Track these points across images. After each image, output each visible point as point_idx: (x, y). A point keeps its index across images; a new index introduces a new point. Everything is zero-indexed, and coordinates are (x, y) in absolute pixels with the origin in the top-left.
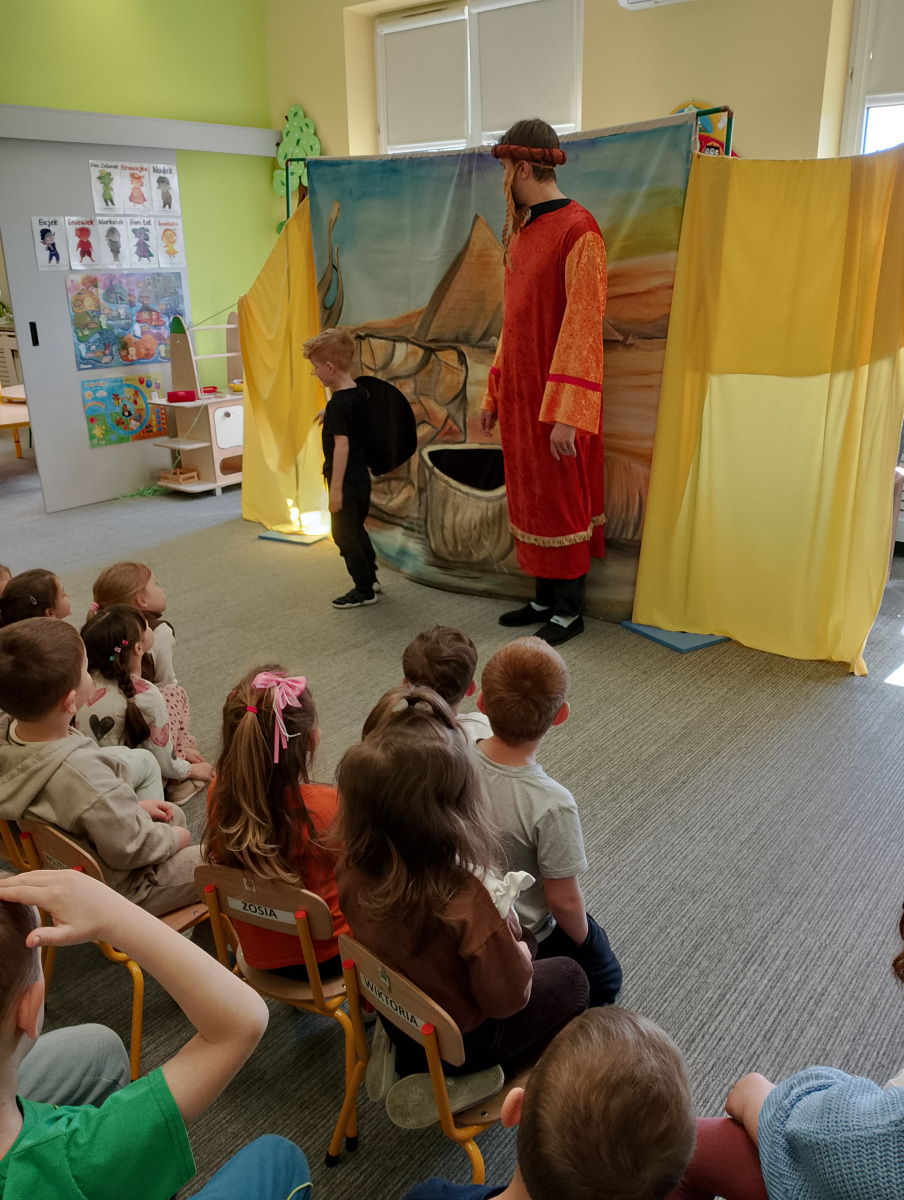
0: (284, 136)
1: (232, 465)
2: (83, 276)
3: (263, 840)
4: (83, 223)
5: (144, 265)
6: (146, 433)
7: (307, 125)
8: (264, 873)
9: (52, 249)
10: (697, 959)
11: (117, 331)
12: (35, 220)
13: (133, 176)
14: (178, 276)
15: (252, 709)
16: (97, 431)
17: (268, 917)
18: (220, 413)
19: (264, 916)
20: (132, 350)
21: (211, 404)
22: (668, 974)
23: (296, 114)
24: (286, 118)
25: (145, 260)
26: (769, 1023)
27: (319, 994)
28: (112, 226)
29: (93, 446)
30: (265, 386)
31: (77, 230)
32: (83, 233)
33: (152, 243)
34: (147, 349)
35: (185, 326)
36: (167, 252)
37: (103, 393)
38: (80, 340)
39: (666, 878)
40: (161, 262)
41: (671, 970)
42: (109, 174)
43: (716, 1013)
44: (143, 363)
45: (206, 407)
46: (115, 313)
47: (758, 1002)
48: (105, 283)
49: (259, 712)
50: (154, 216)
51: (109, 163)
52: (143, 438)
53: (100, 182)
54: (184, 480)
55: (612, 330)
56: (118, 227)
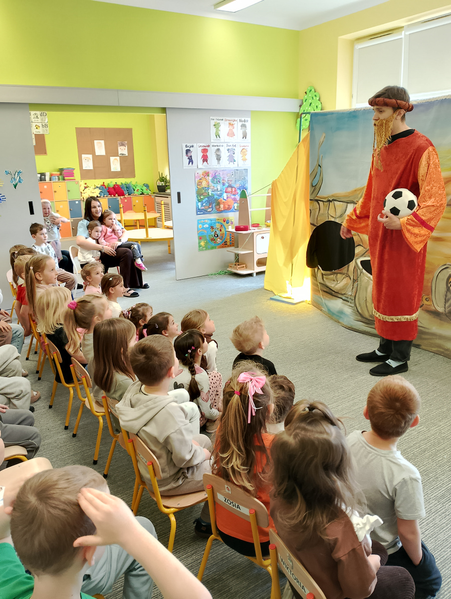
0: (304, 101)
1: (262, 262)
2: (203, 171)
4: (205, 147)
5: (232, 166)
6: (225, 245)
7: (316, 96)
9: (190, 158)
11: (215, 197)
12: (184, 145)
13: (230, 124)
14: (246, 170)
15: (237, 393)
16: (202, 243)
18: (260, 236)
19: (234, 507)
20: (222, 206)
21: (255, 232)
23: (311, 91)
24: (306, 92)
25: (232, 163)
28: (218, 147)
29: (200, 250)
30: (281, 224)
31: (202, 150)
32: (205, 151)
33: (236, 157)
34: (229, 206)
35: (247, 195)
36: (242, 159)
37: (206, 226)
38: (199, 201)
40: (240, 164)
42: (219, 123)
44: (226, 212)
45: (253, 233)
46: (216, 188)
48: (212, 175)
49: (241, 395)
50: (238, 143)
51: (220, 118)
52: (223, 247)
53: (214, 127)
54: (239, 268)
56: (220, 148)
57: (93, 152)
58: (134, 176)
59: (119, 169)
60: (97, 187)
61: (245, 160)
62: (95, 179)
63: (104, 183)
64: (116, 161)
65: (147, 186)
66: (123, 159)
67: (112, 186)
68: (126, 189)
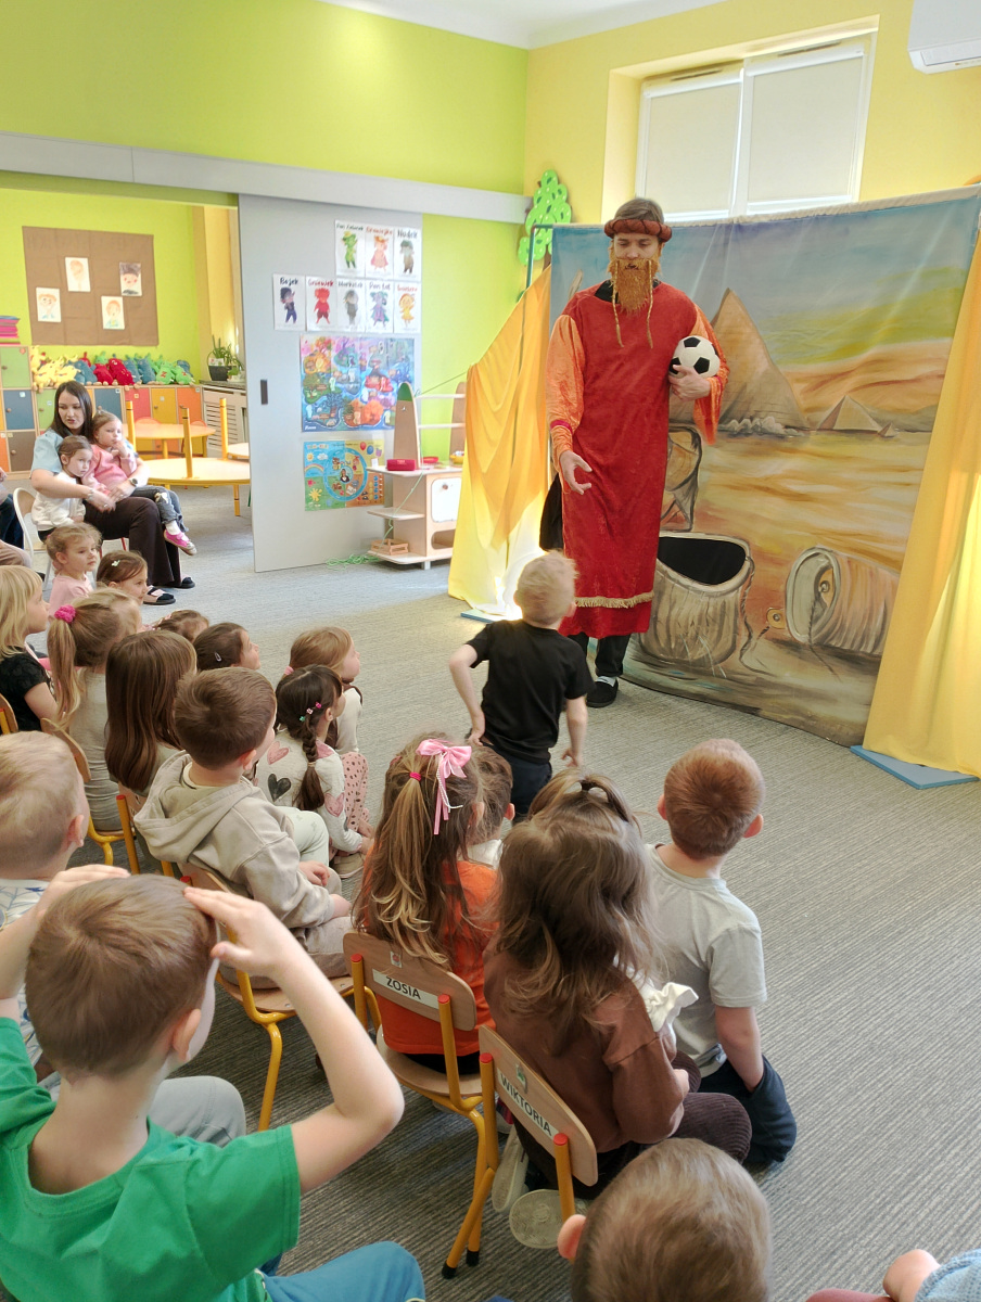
0: (535, 202)
1: (443, 540)
2: (317, 337)
3: (415, 915)
4: (323, 284)
5: (380, 329)
6: (362, 500)
7: (560, 192)
8: (412, 950)
9: (290, 308)
10: (889, 1130)
11: (344, 395)
12: (277, 278)
13: (377, 238)
14: (411, 342)
15: (415, 776)
16: (314, 494)
17: (411, 997)
18: (439, 483)
19: (407, 995)
20: (358, 415)
21: (430, 474)
22: (852, 1141)
23: (549, 180)
24: (540, 184)
25: (380, 324)
26: (965, 1217)
27: (455, 1089)
28: (351, 288)
29: (308, 509)
30: (486, 460)
31: (316, 291)
32: (322, 294)
33: (389, 309)
34: (372, 415)
35: (413, 394)
36: (403, 317)
37: (323, 456)
38: (308, 401)
39: (865, 1036)
40: (396, 327)
41: (857, 1137)
42: (354, 236)
43: (903, 1193)
44: (367, 429)
45: (425, 477)
46: (345, 377)
47: (955, 1190)
48: (338, 346)
49: (422, 780)
50: (394, 281)
51: (355, 225)
52: (359, 504)
53: (344, 243)
54: (394, 550)
55: (871, 420)
56: (357, 290)
57: (61, 283)
58: (155, 342)
59: (122, 326)
60: (70, 363)
61: (408, 319)
62: (66, 344)
63: (85, 354)
64: (114, 306)
65: (186, 366)
66: (131, 304)
67: (104, 361)
68: (136, 370)
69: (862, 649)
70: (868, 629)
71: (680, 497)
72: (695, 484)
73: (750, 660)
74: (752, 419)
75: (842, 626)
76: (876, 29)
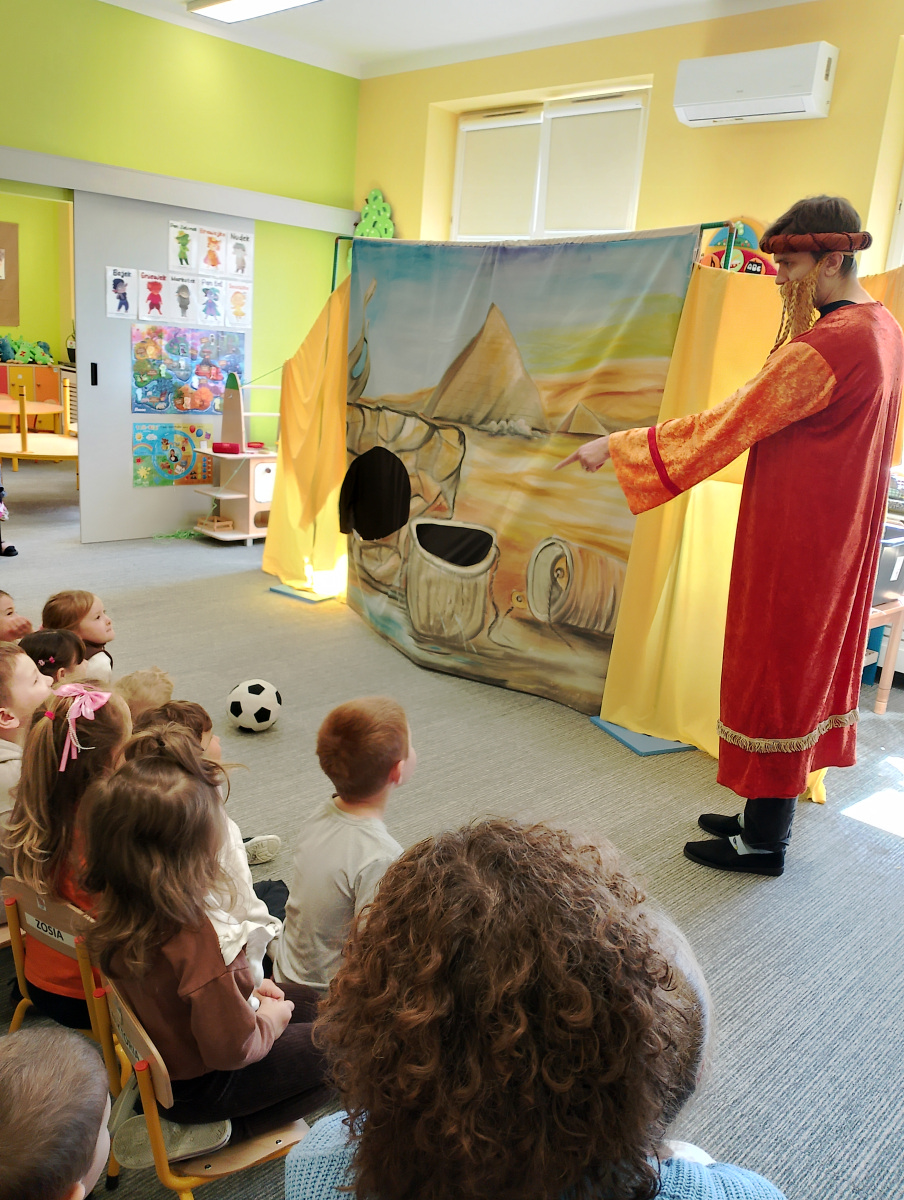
0: (363, 217)
1: (262, 520)
2: (149, 326)
4: (155, 278)
5: (212, 323)
6: (191, 478)
7: (384, 209)
9: (122, 297)
11: (174, 381)
12: (110, 270)
13: (210, 239)
14: (242, 336)
15: (50, 715)
16: (143, 471)
18: (263, 467)
20: (187, 400)
21: (254, 458)
24: (367, 200)
25: (211, 318)
28: (184, 283)
29: (136, 485)
30: (296, 448)
31: (149, 283)
32: (155, 287)
33: (220, 306)
34: (202, 401)
35: (240, 384)
36: (235, 313)
37: (155, 437)
38: (138, 385)
40: (227, 321)
42: (187, 236)
44: (196, 413)
45: (248, 461)
46: (176, 364)
48: (169, 336)
49: (56, 719)
50: (226, 279)
51: (189, 226)
52: (187, 483)
53: (177, 241)
54: (218, 527)
55: (600, 426)
56: (190, 285)
58: (17, 324)
61: (239, 315)
65: (45, 347)
69: (596, 628)
70: (600, 610)
71: (446, 489)
72: (458, 477)
73: (497, 636)
74: (507, 421)
75: (577, 608)
76: (651, 86)
